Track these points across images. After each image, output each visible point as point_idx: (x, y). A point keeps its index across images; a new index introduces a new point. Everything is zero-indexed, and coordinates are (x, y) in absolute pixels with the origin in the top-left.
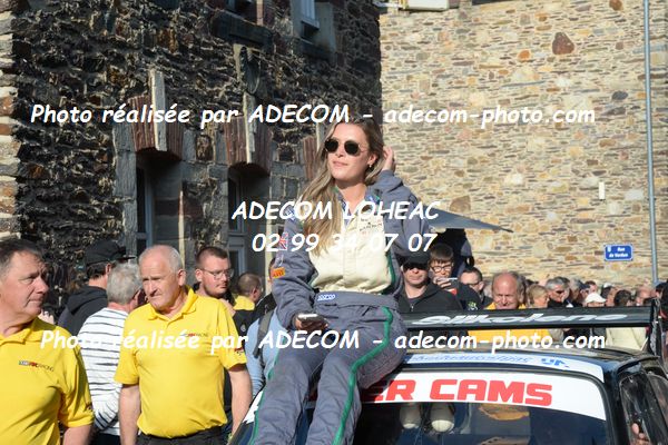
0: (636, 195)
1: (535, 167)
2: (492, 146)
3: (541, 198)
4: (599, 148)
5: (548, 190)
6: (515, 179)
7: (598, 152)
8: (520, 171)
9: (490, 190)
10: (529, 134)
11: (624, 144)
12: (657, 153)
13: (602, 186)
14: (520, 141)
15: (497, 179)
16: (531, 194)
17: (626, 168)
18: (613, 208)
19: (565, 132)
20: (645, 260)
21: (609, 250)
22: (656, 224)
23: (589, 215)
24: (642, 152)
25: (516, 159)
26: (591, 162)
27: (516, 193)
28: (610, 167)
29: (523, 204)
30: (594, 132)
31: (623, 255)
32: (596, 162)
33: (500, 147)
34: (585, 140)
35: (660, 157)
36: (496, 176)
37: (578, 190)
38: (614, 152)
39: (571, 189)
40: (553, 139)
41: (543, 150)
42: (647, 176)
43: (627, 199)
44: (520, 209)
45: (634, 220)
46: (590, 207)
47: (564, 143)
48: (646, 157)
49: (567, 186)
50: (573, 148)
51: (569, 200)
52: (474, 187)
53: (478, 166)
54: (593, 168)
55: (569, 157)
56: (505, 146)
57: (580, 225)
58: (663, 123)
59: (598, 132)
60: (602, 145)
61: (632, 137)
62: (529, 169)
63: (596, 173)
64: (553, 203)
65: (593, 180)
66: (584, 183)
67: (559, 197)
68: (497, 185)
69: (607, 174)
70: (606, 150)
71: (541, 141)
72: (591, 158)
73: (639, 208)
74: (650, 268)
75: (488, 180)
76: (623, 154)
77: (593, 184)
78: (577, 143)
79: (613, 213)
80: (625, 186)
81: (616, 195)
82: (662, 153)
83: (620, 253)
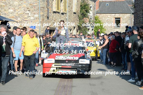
0: (36, 16)
1: (16, 8)
2: (6, 3)
3: (17, 15)
4: (29, 5)
5: (19, 13)
6: (11, 10)
7: (29, 6)
8: (12, 9)
9: (5, 12)
10: (14, 1)
11: (34, 5)
12: (41, 7)
13: (30, 13)
14: (12, 2)
15: (7, 10)
16: (15, 14)
17: (35, 10)
18: (32, 18)
19: (22, 1)
20: (38, 29)
21: (31, 27)
22: (40, 22)
23: (27, 19)
24: (38, 7)
25: (11, 6)
26: (28, 8)
27: (11, 14)
28: (32, 9)
29: (13, 16)
30: (28, 2)
31: (33, 28)
32: (29, 8)
33: (8, 3)
34: (26, 4)
35: (41, 8)
36: (7, 9)
37: (25, 14)
38: (32, 6)
39: (23, 14)
40: (19, 3)
41: (17, 5)
42: (39, 12)
43: (35, 17)
44: (12, 17)
45: (36, 21)
46: (27, 17)
47: (22, 4)
48: (39, 8)
49: (22, 13)
50: (24, 5)
51: (23, 16)
52: (2, 12)
53: (3, 7)
54: (28, 10)
55: (23, 7)
56: (9, 3)
57: (25, 21)
58: (42, 1)
59: (29, 2)
60: (30, 5)
61: (36, 4)
62: (14, 9)
63: (29, 11)
64: (19, 16)
65: (28, 12)
66: (26, 12)
67: (20, 15)
68: (7, 12)
69: (31, 11)
70: (31, 6)
71: (17, 3)
72: (28, 7)
73: (37, 19)
74: (39, 31)
75: (5, 10)
76: (34, 7)
77: (28, 13)
78: (25, 4)
79: (32, 19)
80: (35, 14)
81: (33, 16)
82: (42, 7)
83: (33, 27)
